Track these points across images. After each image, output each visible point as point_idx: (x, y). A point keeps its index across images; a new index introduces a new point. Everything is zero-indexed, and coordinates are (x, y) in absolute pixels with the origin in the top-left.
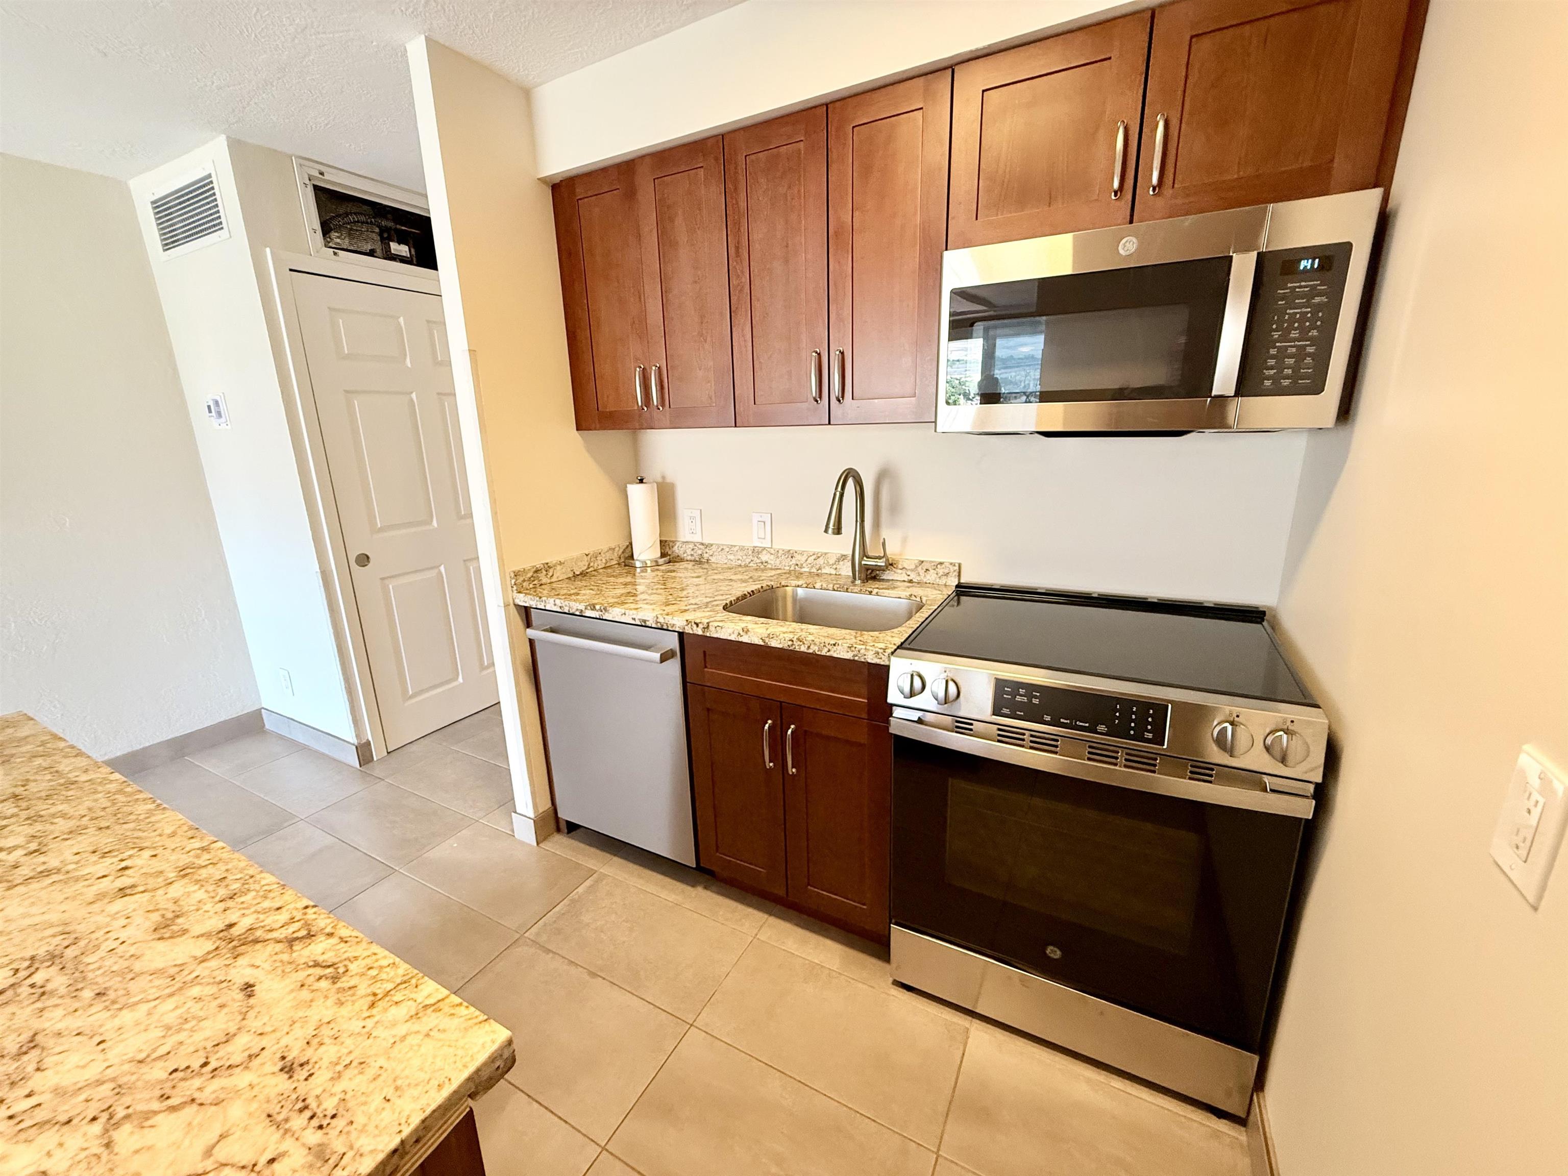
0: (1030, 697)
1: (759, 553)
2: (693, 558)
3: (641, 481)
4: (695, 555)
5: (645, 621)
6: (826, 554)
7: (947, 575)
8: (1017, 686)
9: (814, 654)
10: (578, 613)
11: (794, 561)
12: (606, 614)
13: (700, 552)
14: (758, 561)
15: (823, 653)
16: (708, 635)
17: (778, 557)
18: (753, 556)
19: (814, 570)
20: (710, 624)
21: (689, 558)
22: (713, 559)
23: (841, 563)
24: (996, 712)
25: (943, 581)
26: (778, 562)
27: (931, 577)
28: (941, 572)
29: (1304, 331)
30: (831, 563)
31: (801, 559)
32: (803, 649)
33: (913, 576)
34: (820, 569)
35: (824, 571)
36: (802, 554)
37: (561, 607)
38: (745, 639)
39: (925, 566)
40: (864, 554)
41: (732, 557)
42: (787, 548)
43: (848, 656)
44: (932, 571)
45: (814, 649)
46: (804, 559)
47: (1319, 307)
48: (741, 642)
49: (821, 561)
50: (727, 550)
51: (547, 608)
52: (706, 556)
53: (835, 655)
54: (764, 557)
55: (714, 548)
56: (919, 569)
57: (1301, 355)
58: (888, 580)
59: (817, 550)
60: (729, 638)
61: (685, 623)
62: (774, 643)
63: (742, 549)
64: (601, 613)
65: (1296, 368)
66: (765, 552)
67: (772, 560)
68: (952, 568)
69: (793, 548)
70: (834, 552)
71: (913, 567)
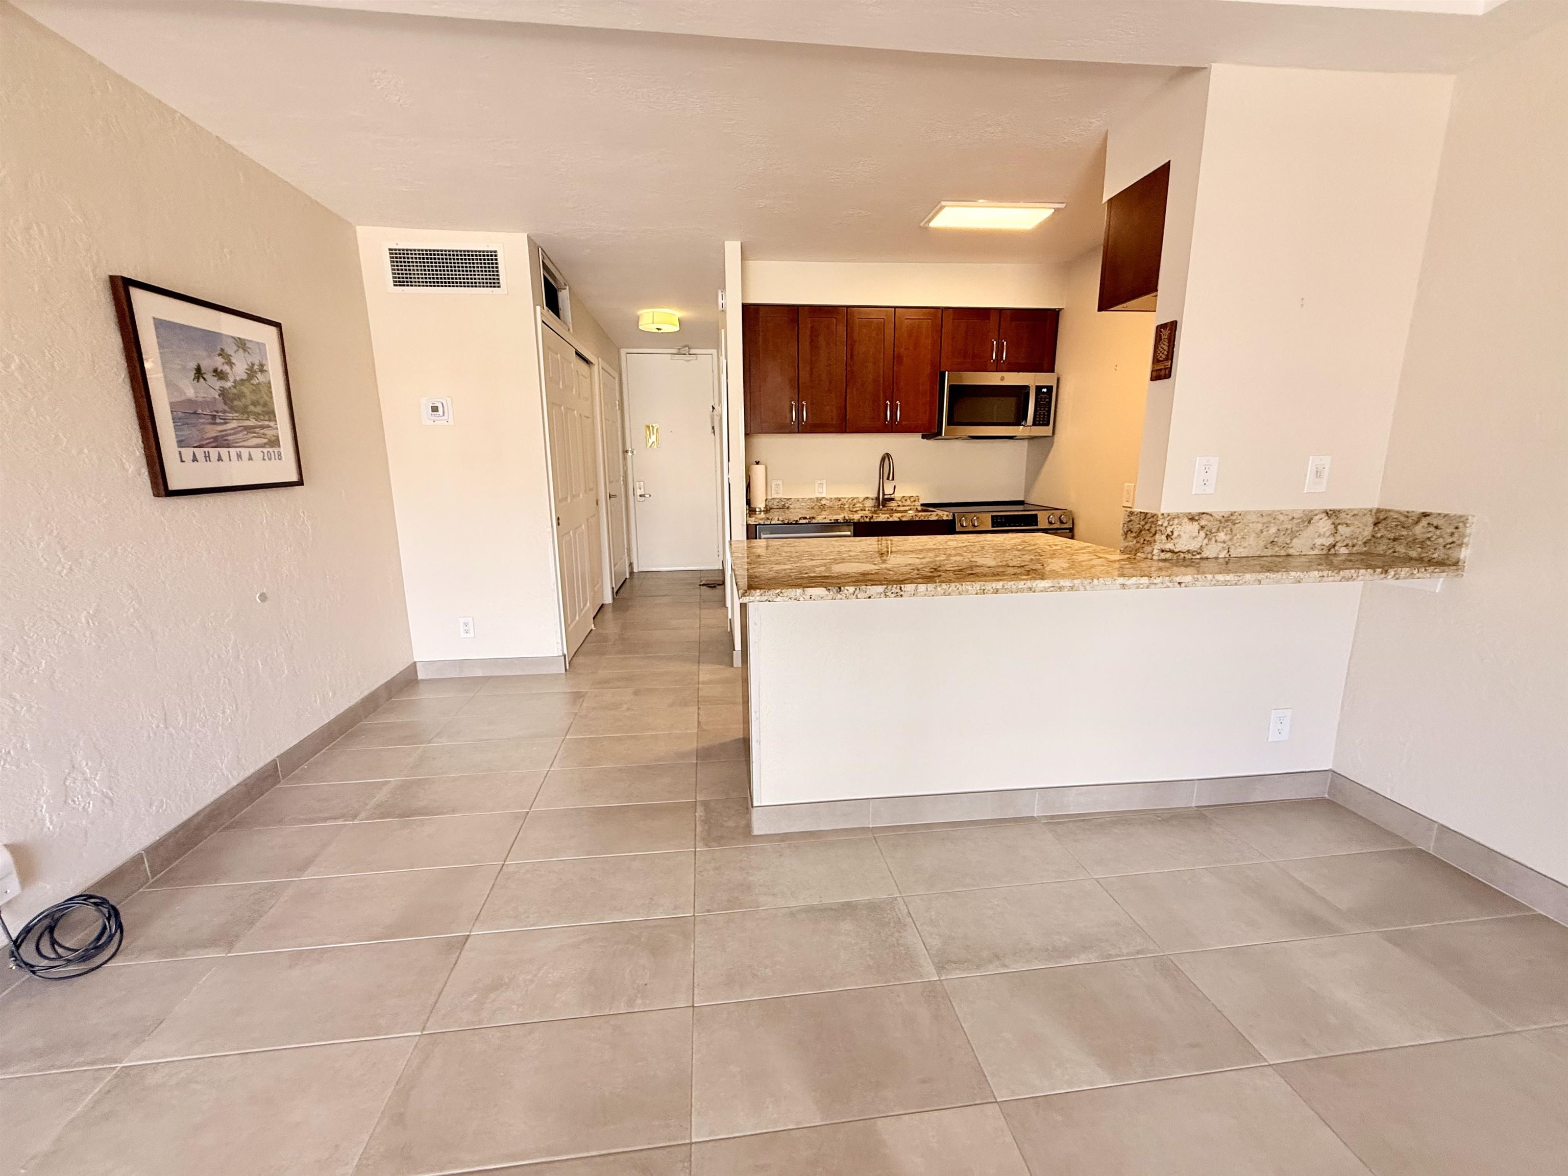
0: (1001, 519)
1: (821, 500)
2: (778, 507)
3: (757, 463)
4: (780, 505)
5: (837, 520)
6: (858, 497)
7: (914, 501)
9: (922, 521)
10: (794, 522)
11: (840, 503)
13: (783, 503)
14: (820, 505)
17: (831, 501)
18: (814, 502)
19: (851, 506)
21: (776, 507)
22: (791, 506)
23: (866, 501)
24: (993, 526)
25: (913, 503)
26: (831, 503)
27: (908, 503)
28: (912, 499)
29: (1044, 408)
30: (860, 501)
31: (844, 501)
32: (917, 519)
33: (900, 503)
34: (854, 505)
35: (856, 506)
36: (845, 498)
39: (905, 498)
40: (884, 494)
41: (804, 504)
42: (836, 497)
44: (908, 500)
46: (846, 501)
47: (1047, 402)
49: (855, 501)
50: (801, 500)
51: (772, 523)
52: (787, 505)
54: (823, 502)
55: (793, 500)
56: (903, 500)
57: (1044, 415)
58: (889, 506)
59: (852, 496)
62: (904, 519)
63: (810, 499)
65: (1043, 418)
66: (823, 500)
67: (828, 503)
68: (917, 498)
69: (839, 497)
70: (862, 496)
71: (899, 499)
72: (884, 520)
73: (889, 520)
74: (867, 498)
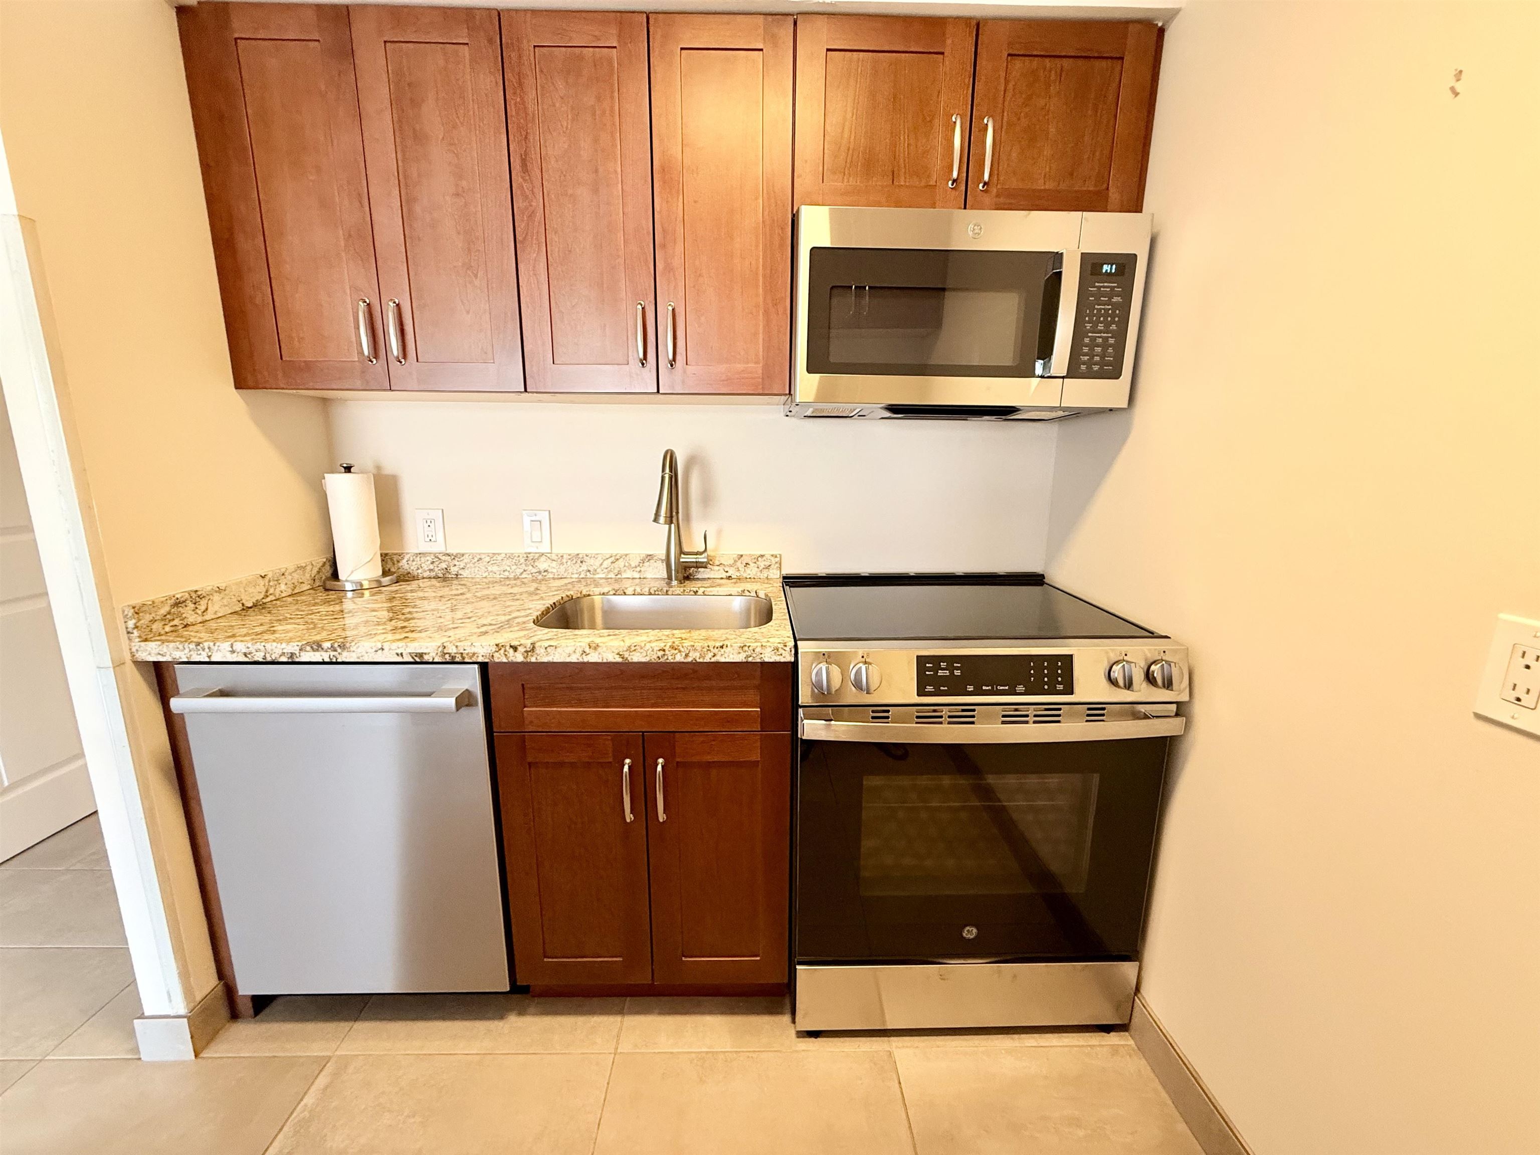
0: (951, 669)
1: (534, 560)
2: (433, 574)
3: (348, 469)
4: (436, 569)
5: (421, 655)
6: (626, 555)
7: (768, 567)
8: (936, 660)
10: (284, 659)
11: (584, 567)
12: (345, 654)
13: (444, 565)
14: (534, 570)
15: (707, 660)
16: (533, 660)
17: (562, 564)
18: (526, 565)
19: (612, 575)
20: (537, 645)
21: (426, 574)
22: (465, 573)
23: (646, 564)
24: (920, 694)
25: (765, 574)
26: (562, 569)
27: (752, 571)
28: (762, 564)
29: (1107, 325)
30: (633, 565)
31: (594, 563)
33: (732, 572)
34: (619, 573)
35: (624, 575)
36: (595, 557)
37: (245, 654)
38: (593, 658)
39: (745, 560)
40: (681, 552)
41: (495, 568)
42: (574, 552)
43: (739, 658)
44: (752, 565)
45: (694, 656)
46: (597, 563)
47: (1115, 306)
48: (588, 663)
49: (621, 563)
50: (488, 559)
51: (213, 659)
52: (454, 570)
53: (723, 660)
54: (542, 565)
55: (466, 559)
56: (739, 564)
57: (1105, 345)
58: (704, 579)
59: (614, 553)
60: (568, 660)
61: (494, 649)
62: (636, 658)
63: (510, 556)
64: (332, 653)
65: (1103, 356)
66: (543, 559)
67: (554, 568)
68: (774, 560)
69: (583, 551)
70: (637, 551)
71: (732, 562)
72: (574, 659)
73: (586, 659)
74: (650, 557)
